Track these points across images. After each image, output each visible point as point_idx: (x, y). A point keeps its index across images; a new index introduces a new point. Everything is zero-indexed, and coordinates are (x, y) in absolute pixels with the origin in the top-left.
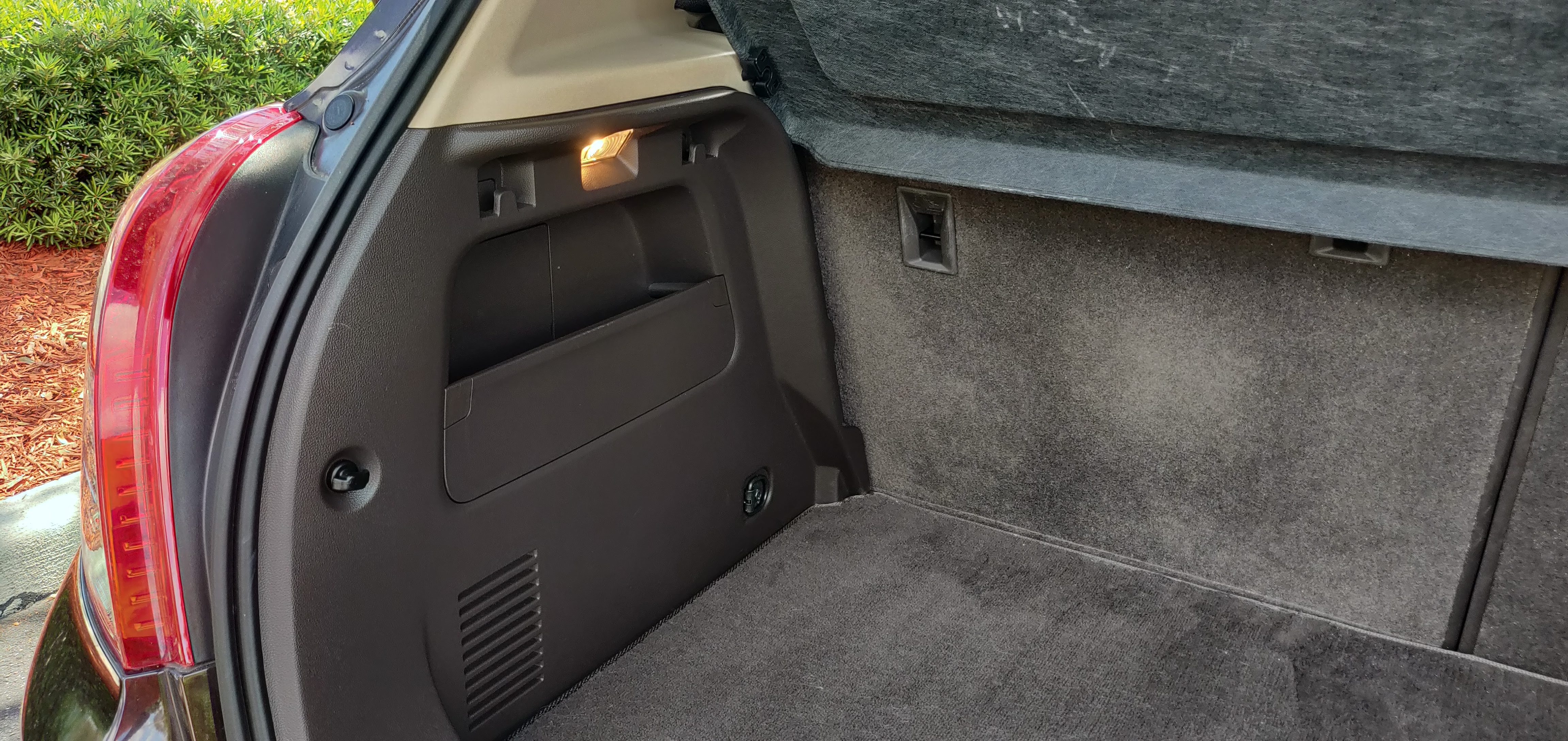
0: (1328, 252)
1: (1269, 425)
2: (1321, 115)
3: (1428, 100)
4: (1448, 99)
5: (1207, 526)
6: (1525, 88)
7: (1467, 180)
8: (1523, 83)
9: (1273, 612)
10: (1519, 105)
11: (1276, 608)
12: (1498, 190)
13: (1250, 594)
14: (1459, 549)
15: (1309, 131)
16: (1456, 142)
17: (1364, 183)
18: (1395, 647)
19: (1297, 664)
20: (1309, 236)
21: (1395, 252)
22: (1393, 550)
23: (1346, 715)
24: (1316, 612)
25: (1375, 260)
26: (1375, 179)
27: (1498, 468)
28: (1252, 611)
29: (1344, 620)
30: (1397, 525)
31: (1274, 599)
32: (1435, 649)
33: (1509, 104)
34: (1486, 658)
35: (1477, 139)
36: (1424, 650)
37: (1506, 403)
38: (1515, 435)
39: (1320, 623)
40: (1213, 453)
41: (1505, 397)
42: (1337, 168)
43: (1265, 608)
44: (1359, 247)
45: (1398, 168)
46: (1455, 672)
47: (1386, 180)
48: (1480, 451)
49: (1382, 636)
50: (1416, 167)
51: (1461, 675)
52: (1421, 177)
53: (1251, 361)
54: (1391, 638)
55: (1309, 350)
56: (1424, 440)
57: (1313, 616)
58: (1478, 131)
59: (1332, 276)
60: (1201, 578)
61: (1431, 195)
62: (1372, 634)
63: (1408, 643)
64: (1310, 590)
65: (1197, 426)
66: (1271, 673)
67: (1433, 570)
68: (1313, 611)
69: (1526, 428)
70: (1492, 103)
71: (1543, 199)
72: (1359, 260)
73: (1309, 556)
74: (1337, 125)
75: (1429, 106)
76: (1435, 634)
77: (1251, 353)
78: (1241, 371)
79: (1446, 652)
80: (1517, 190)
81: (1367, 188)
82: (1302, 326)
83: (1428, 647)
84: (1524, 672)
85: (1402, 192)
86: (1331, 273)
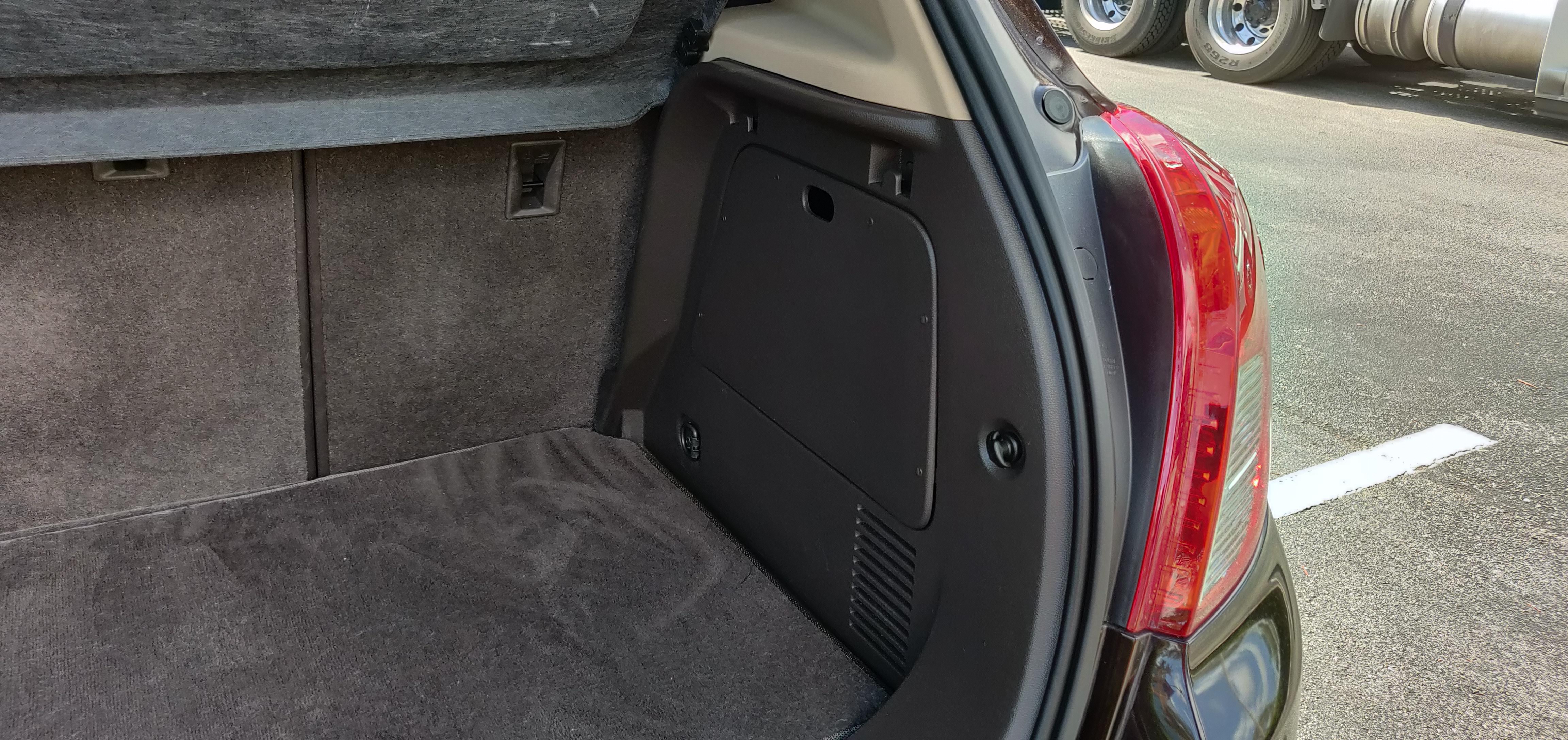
0: (112, 175)
1: (105, 350)
2: (86, 50)
3: (182, 29)
4: (197, 26)
5: (72, 467)
6: (254, 12)
7: (221, 92)
8: (252, 8)
9: (167, 516)
10: (253, 26)
11: (167, 512)
12: (246, 96)
13: (137, 511)
14: (296, 396)
15: (77, 65)
16: (211, 61)
17: (134, 107)
18: (277, 495)
19: (214, 545)
20: (89, 165)
21: (173, 163)
22: (249, 418)
23: (274, 562)
24: (201, 500)
25: (158, 174)
26: (143, 102)
27: (305, 320)
28: (149, 524)
29: (227, 495)
30: (245, 395)
31: (161, 506)
32: (304, 483)
33: (246, 25)
34: (340, 472)
35: (227, 57)
36: (298, 488)
37: (295, 267)
38: (308, 290)
39: (211, 506)
40: (57, 395)
41: (293, 262)
42: (105, 96)
43: (160, 516)
44: (140, 165)
45: (160, 89)
46: (328, 493)
47: (152, 100)
48: (289, 312)
49: (262, 493)
50: (175, 86)
51: (333, 492)
52: (182, 94)
53: (68, 294)
54: (270, 491)
55: (123, 269)
56: (245, 316)
57: (202, 504)
58: (226, 50)
59: (123, 196)
60: (83, 519)
61: (194, 108)
62: (254, 495)
63: (284, 488)
64: (190, 483)
65: (32, 375)
66: (198, 564)
67: (282, 421)
68: (199, 499)
69: (315, 282)
70: (232, 27)
71: (281, 99)
72: (143, 176)
73: (180, 454)
74: (104, 58)
75: (183, 33)
76: (300, 472)
77: (65, 288)
78: (61, 308)
79: (312, 482)
80: (260, 94)
81: (138, 110)
82: (110, 248)
83: (300, 485)
84: (368, 470)
85: (170, 109)
86: (121, 194)
